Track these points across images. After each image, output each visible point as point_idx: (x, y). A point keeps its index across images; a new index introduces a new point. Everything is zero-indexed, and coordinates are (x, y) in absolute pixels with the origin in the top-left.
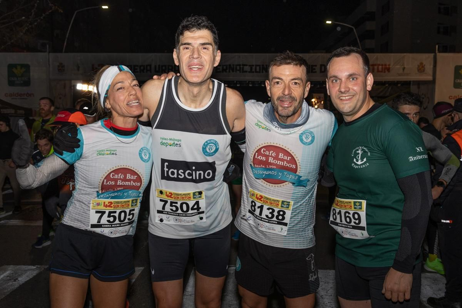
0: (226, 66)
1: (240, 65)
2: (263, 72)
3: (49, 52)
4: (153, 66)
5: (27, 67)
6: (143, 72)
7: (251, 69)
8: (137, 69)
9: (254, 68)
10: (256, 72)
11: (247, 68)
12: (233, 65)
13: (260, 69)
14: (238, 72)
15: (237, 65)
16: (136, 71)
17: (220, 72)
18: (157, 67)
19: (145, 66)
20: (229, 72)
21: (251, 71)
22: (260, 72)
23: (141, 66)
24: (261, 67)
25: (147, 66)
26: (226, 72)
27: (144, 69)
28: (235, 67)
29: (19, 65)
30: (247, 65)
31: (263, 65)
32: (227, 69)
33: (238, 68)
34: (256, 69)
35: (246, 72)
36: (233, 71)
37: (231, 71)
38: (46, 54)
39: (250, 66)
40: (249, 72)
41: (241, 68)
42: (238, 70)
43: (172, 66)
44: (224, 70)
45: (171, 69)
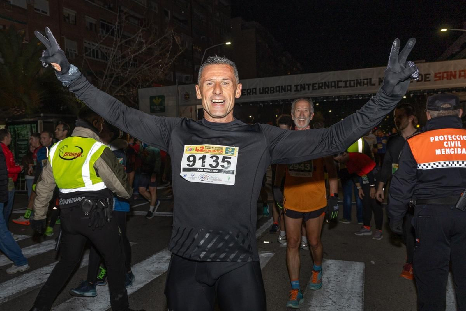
0: (322, 83)
1: (335, 82)
2: (357, 86)
3: (179, 85)
4: (258, 89)
5: (162, 97)
6: (250, 94)
7: (346, 84)
8: (244, 92)
9: (348, 83)
10: (351, 86)
11: (341, 84)
12: (329, 82)
13: (354, 84)
15: (332, 82)
16: (244, 94)
17: (316, 89)
18: (261, 89)
19: (252, 90)
20: (325, 88)
21: (346, 86)
22: (354, 86)
23: (248, 90)
24: (356, 81)
25: (253, 89)
26: (322, 89)
27: (250, 92)
28: (330, 83)
29: (157, 96)
30: (341, 81)
32: (322, 86)
33: (333, 84)
34: (350, 83)
35: (341, 87)
36: (328, 88)
38: (176, 86)
39: (344, 82)
40: (344, 87)
41: (336, 85)
42: (333, 86)
43: (273, 88)
44: (320, 87)
45: (273, 90)
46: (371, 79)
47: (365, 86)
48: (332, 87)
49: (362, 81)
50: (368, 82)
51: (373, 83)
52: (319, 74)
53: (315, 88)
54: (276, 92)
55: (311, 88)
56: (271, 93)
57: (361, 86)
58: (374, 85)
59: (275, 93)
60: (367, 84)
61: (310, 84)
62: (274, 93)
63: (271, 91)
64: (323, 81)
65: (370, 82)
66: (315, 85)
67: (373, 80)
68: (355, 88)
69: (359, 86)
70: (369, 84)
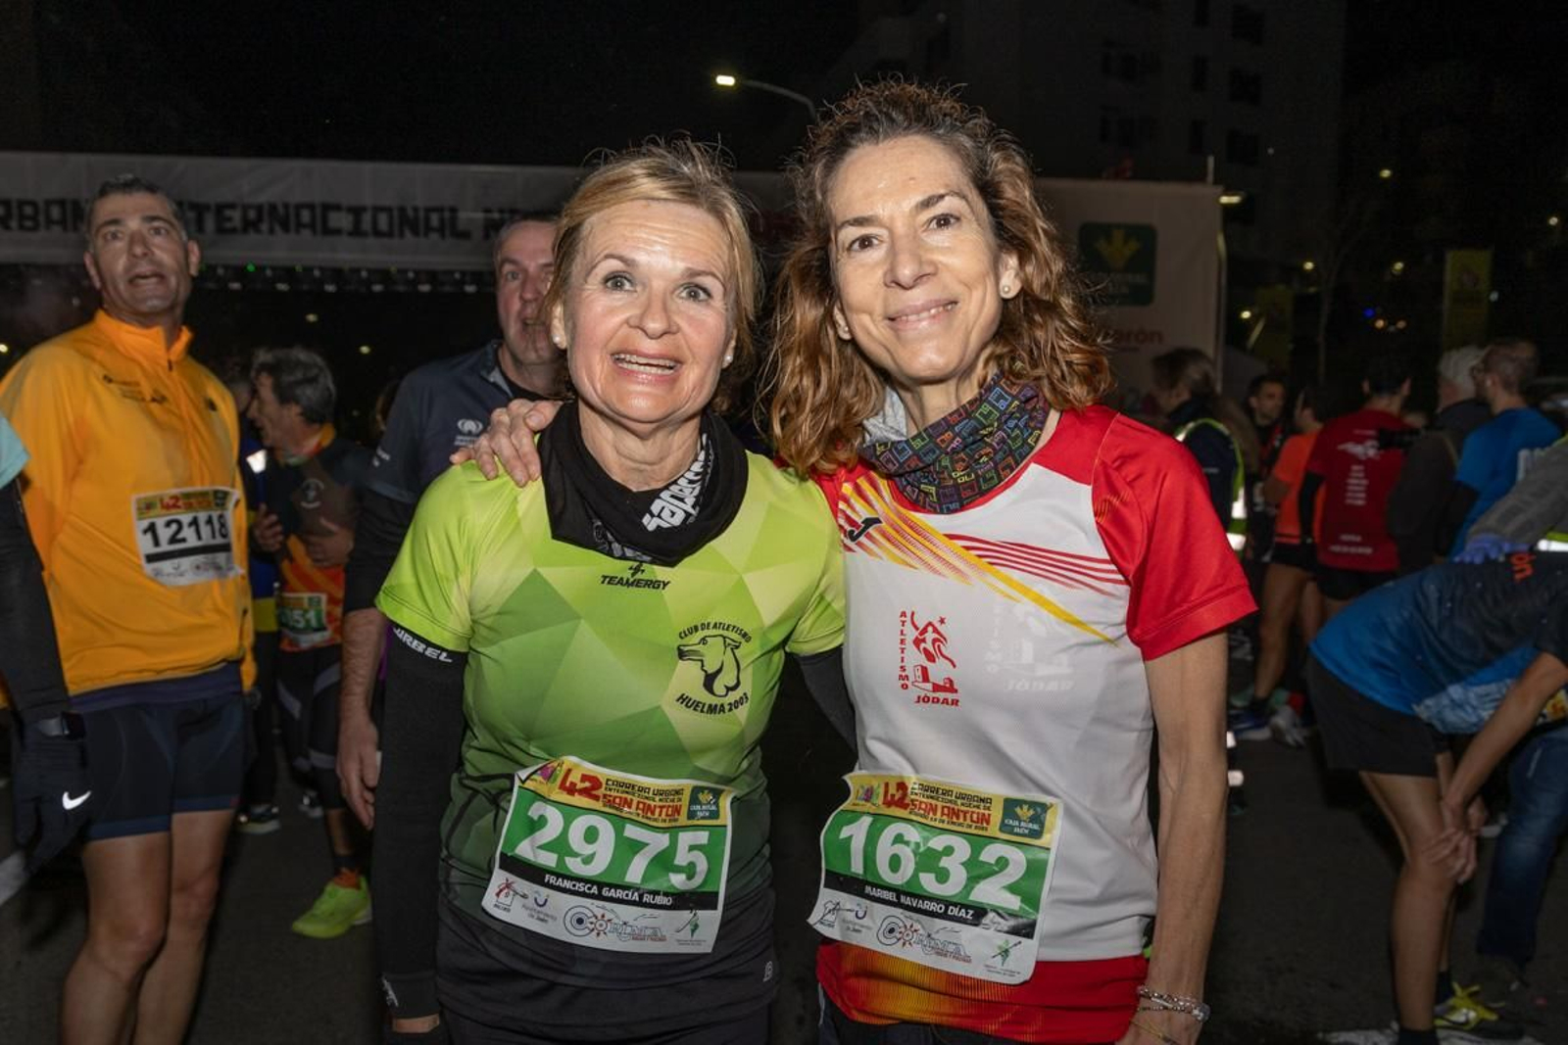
0: (259, 208)
1: (311, 207)
2: (402, 235)
7: (357, 223)
9: (367, 218)
10: (377, 233)
11: (341, 220)
12: (286, 206)
13: (391, 224)
14: (306, 233)
15: (299, 207)
17: (234, 231)
20: (272, 231)
21: (356, 231)
22: (390, 234)
24: (396, 213)
26: (258, 231)
28: (292, 211)
30: (337, 208)
31: (402, 210)
32: (260, 219)
33: (306, 216)
34: (375, 222)
35: (338, 232)
36: (286, 228)
37: (277, 228)
39: (349, 210)
40: (351, 234)
41: (319, 219)
42: (305, 226)
43: (34, 204)
44: (250, 225)
45: (34, 218)
46: (453, 210)
47: (434, 236)
48: (300, 225)
49: (422, 214)
50: (442, 220)
51: (461, 226)
52: (244, 163)
53: (228, 225)
54: (48, 228)
55: (210, 223)
56: (22, 227)
57: (416, 233)
58: (465, 235)
59: (42, 233)
60: (441, 230)
61: (207, 207)
62: (35, 228)
63: (22, 217)
64: (263, 198)
65: (454, 219)
66: (228, 213)
67: (463, 215)
68: (395, 241)
69: (408, 234)
70: (447, 232)
